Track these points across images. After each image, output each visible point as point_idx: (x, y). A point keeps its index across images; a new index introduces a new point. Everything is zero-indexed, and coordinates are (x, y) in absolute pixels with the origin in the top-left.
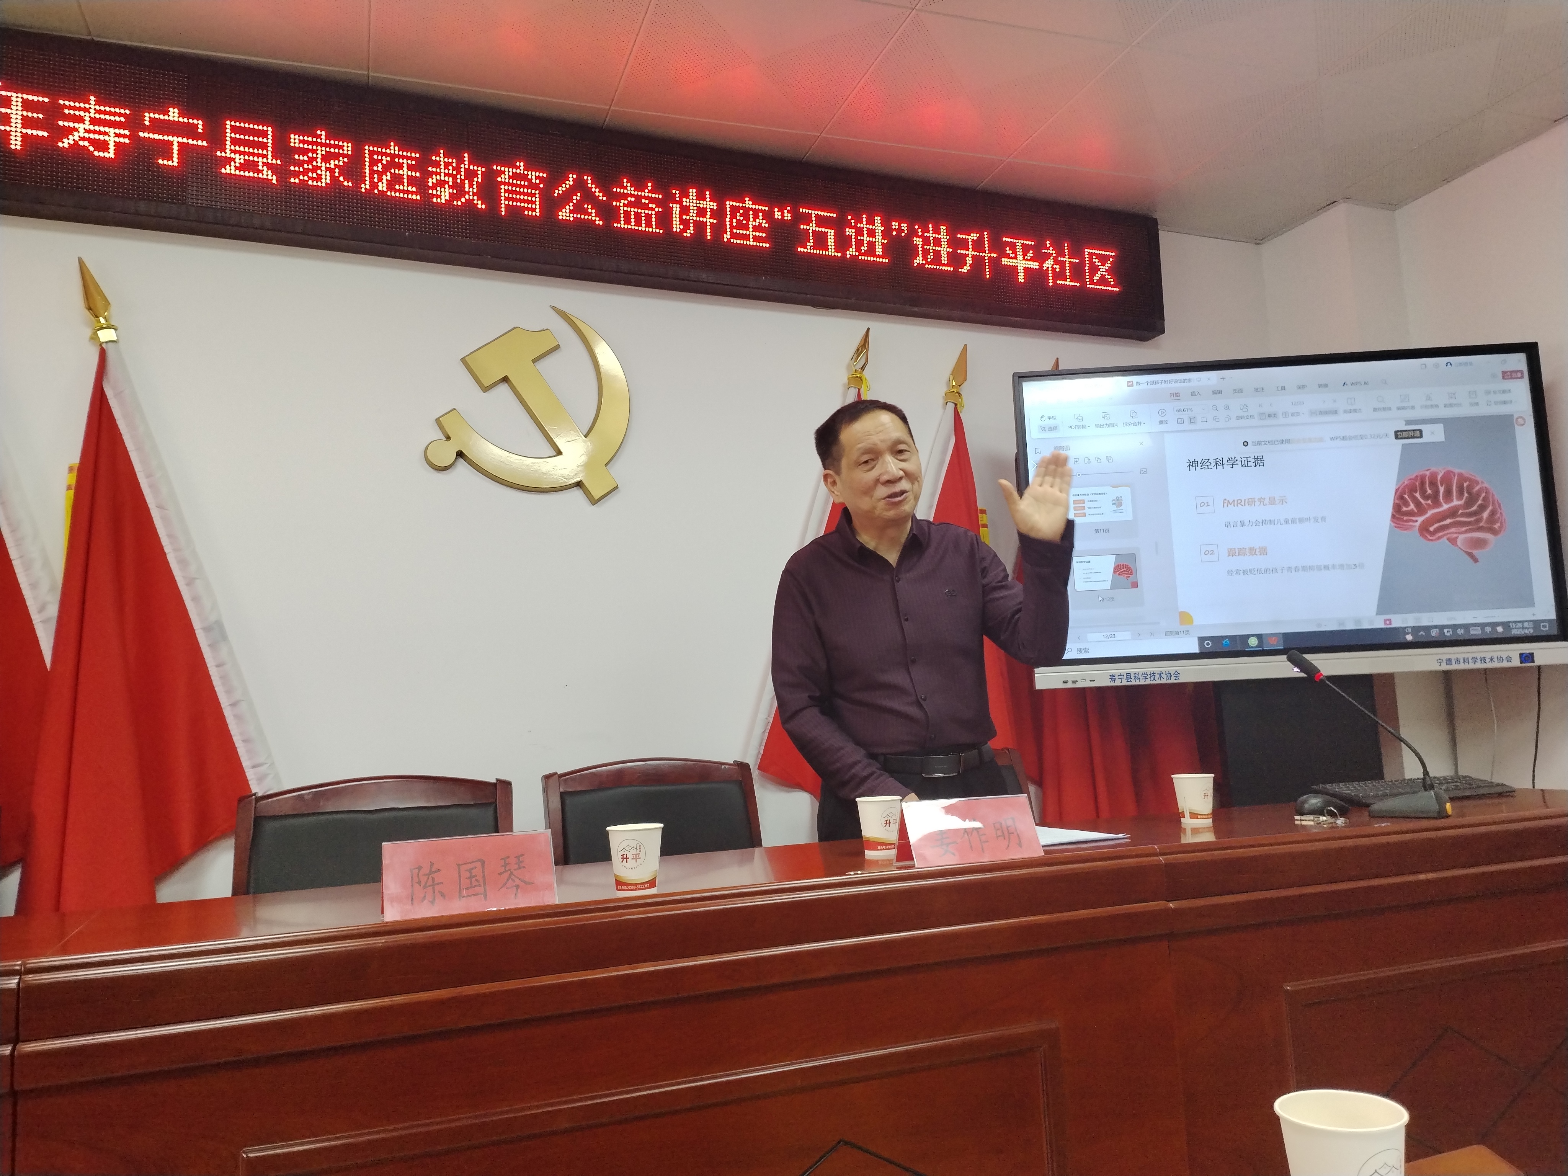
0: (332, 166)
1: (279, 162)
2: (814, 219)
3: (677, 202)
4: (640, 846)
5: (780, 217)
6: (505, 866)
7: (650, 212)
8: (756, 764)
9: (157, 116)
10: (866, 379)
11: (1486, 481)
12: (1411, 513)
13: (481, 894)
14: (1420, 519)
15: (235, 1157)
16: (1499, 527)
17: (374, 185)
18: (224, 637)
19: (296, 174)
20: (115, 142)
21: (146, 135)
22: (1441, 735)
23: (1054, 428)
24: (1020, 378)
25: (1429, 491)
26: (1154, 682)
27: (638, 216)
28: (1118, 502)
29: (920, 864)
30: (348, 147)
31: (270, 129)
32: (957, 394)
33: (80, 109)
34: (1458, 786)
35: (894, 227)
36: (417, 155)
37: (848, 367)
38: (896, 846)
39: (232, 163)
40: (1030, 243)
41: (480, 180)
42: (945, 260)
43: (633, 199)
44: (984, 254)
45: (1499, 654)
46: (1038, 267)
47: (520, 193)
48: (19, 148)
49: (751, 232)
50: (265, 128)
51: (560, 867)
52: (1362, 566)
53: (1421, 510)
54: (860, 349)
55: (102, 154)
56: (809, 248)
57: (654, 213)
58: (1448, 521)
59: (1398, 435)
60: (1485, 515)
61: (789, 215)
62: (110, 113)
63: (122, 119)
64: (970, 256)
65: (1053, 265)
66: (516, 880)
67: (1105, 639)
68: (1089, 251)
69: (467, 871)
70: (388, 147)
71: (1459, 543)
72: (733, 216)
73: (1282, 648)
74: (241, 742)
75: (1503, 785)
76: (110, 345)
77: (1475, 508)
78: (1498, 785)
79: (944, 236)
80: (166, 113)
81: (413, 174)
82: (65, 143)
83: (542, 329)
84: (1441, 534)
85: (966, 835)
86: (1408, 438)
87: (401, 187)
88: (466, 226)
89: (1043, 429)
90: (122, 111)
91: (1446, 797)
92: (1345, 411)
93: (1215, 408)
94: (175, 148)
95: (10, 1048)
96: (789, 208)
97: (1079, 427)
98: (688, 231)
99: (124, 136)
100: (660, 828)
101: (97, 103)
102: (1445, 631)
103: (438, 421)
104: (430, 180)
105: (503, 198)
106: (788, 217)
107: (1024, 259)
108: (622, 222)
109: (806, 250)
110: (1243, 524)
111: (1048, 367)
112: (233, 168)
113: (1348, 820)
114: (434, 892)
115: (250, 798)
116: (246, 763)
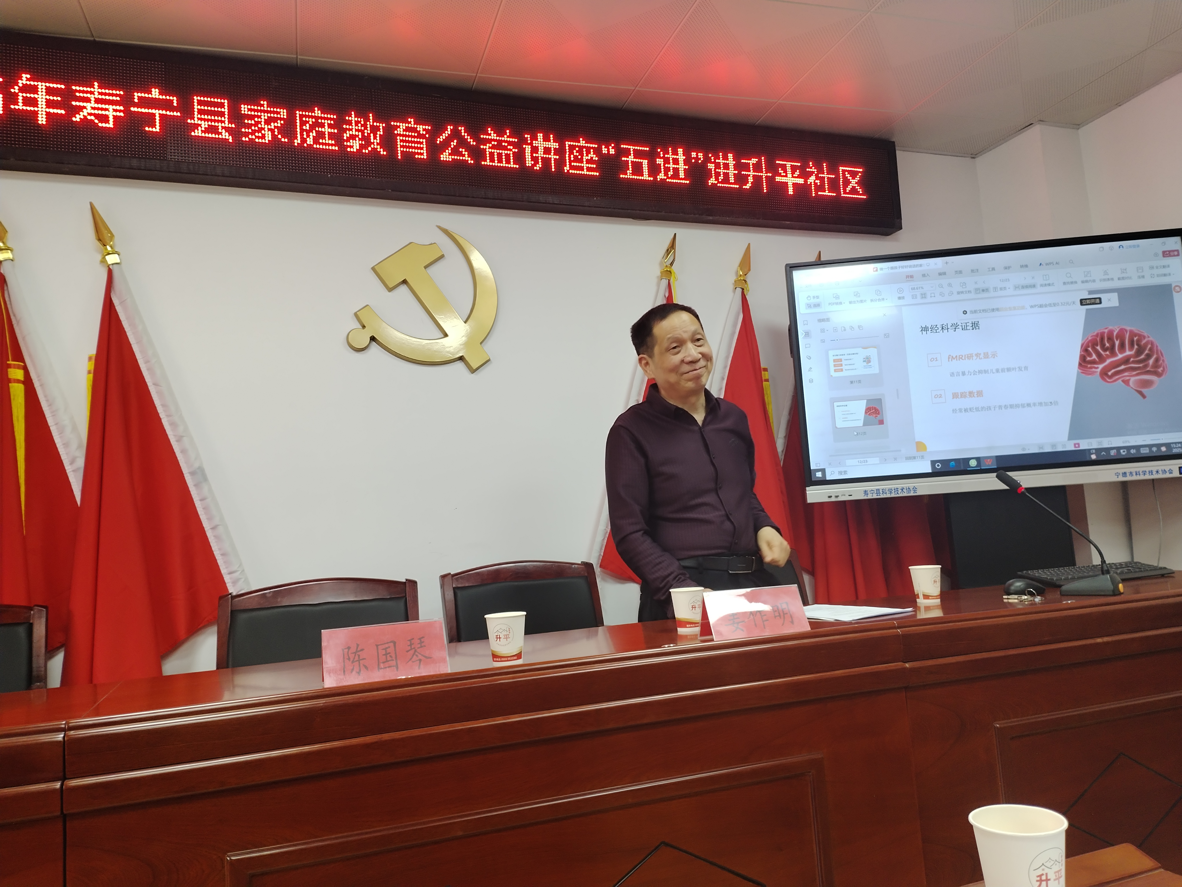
0: (273, 127)
1: (233, 126)
2: (632, 152)
3: (528, 144)
4: (509, 629)
5: (606, 152)
6: (411, 645)
7: (509, 152)
8: (598, 564)
9: (143, 95)
10: (674, 273)
11: (1151, 335)
12: (1094, 362)
13: (394, 666)
14: (1101, 366)
15: (222, 860)
16: (1162, 371)
17: (304, 140)
18: (205, 479)
19: (246, 135)
20: (113, 115)
21: (136, 109)
22: (1120, 530)
23: (817, 305)
24: (791, 268)
25: (1107, 345)
26: (898, 495)
27: (500, 155)
28: (867, 360)
29: (717, 639)
30: (283, 112)
31: (226, 101)
32: (744, 281)
33: (87, 92)
34: (1130, 570)
35: (693, 156)
36: (335, 117)
37: (661, 264)
38: (700, 624)
39: (199, 128)
40: (797, 164)
41: (382, 133)
42: (732, 180)
43: (496, 143)
44: (761, 174)
45: (1163, 468)
46: (803, 182)
47: (412, 142)
48: (44, 123)
49: (585, 165)
50: (222, 101)
51: (453, 645)
52: (1056, 403)
53: (1102, 359)
54: (669, 250)
55: (104, 125)
56: (629, 175)
57: (511, 152)
58: (1123, 367)
59: (1083, 302)
60: (1151, 361)
61: (613, 150)
62: (109, 95)
63: (118, 98)
64: (751, 176)
65: (815, 180)
66: (419, 656)
67: (860, 464)
68: (842, 168)
69: (383, 649)
70: (314, 111)
71: (1131, 383)
72: (571, 153)
73: (996, 467)
74: (220, 555)
75: (1165, 568)
76: (115, 266)
77: (1143, 357)
78: (1161, 568)
79: (731, 162)
80: (150, 92)
81: (332, 131)
82: (77, 118)
83: (430, 243)
84: (1117, 377)
85: (752, 616)
86: (1090, 304)
87: (324, 141)
88: (372, 168)
89: (809, 306)
90: (118, 92)
91: (1118, 578)
92: (1041, 285)
93: (941, 286)
94: (157, 118)
95: (59, 784)
96: (613, 145)
97: (837, 304)
98: (538, 165)
99: (120, 111)
100: (523, 615)
101: (100, 87)
102: (1122, 451)
103: (356, 314)
104: (345, 135)
105: (399, 146)
106: (612, 151)
107: (793, 177)
108: (488, 161)
109: (626, 176)
110: (964, 374)
111: (812, 259)
112: (200, 132)
113: (1043, 599)
114: (360, 666)
115: (226, 597)
116: (224, 571)
